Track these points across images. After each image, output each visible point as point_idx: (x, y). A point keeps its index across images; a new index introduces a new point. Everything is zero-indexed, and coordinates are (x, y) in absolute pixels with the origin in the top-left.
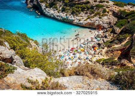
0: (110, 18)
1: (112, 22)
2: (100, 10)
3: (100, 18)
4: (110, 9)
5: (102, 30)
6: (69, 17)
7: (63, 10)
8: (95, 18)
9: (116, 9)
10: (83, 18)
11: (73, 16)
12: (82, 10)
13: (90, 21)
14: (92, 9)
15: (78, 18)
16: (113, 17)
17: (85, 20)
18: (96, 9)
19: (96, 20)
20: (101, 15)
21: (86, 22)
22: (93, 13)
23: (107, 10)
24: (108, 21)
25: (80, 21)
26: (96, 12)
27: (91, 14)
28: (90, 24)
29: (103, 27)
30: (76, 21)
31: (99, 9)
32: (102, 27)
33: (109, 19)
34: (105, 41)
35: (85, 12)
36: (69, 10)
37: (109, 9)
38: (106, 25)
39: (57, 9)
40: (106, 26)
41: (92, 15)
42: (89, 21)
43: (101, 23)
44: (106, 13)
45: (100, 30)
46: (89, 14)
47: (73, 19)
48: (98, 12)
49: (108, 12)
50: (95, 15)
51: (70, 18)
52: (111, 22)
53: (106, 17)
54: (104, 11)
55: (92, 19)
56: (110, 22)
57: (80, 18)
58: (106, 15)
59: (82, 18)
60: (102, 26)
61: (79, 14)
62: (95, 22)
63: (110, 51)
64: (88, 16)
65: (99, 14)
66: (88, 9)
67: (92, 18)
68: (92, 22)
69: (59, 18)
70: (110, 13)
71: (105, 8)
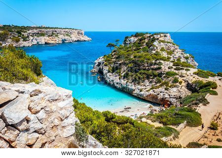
0: (181, 90)
1: (183, 96)
2: (169, 79)
3: (166, 89)
4: (185, 78)
5: (168, 107)
6: (129, 85)
7: (125, 77)
8: (160, 89)
9: (194, 79)
11: (135, 84)
12: (146, 77)
13: (153, 93)
14: (160, 77)
15: (139, 87)
16: (186, 90)
17: (147, 91)
18: (164, 77)
19: (161, 92)
20: (169, 85)
21: (148, 93)
22: (159, 82)
23: (180, 79)
24: (178, 94)
25: (141, 91)
26: (164, 81)
27: (156, 83)
29: (170, 102)
30: (137, 92)
31: (168, 78)
33: (180, 92)
35: (150, 80)
37: (183, 78)
38: (174, 99)
39: (119, 75)
40: (174, 101)
41: (158, 85)
42: (151, 92)
44: (178, 84)
46: (154, 83)
47: (133, 87)
48: (167, 81)
49: (180, 83)
50: (161, 86)
51: (130, 87)
52: (181, 96)
53: (175, 89)
54: (176, 81)
55: (156, 90)
57: (142, 87)
58: (176, 86)
59: (144, 87)
60: (168, 101)
61: (143, 82)
62: (158, 94)
64: (152, 86)
65: (166, 84)
66: (155, 76)
67: (156, 88)
68: (155, 94)
69: (118, 86)
70: (184, 84)
71: (177, 76)
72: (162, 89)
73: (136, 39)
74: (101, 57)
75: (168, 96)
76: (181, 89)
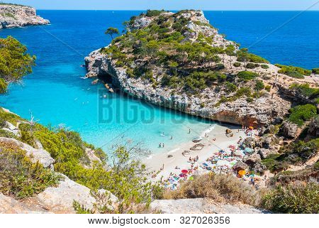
0: (273, 101)
1: (278, 109)
2: (247, 83)
3: (249, 101)
4: (272, 81)
5: (255, 129)
6: (177, 98)
7: (165, 83)
8: (239, 102)
9: (286, 81)
10: (209, 100)
11: (189, 96)
12: (207, 83)
13: (226, 108)
14: (231, 81)
15: (198, 100)
16: (281, 99)
17: (216, 106)
18: (239, 81)
19: (240, 106)
20: (252, 94)
21: (216, 110)
22: (233, 89)
23: (265, 83)
24: (269, 108)
25: (202, 107)
26: (239, 88)
27: (227, 92)
28: (226, 114)
29: (259, 121)
30: (194, 108)
31: (245, 82)
32: (256, 122)
33: (271, 103)
34: (265, 156)
35: (215, 87)
36: (178, 82)
37: (269, 81)
38: (264, 116)
39: (151, 81)
40: (264, 119)
41: (231, 94)
42: (223, 107)
43: (252, 112)
44: (264, 91)
45: (251, 129)
46: (223, 92)
47: (187, 101)
48: (245, 87)
49: (268, 89)
50: (239, 95)
51: (180, 101)
52: (276, 110)
53: (263, 100)
54: (259, 86)
55: (232, 104)
56: (273, 112)
57: (204, 100)
58: (263, 95)
60: (255, 119)
61: (202, 92)
62: (238, 110)
63: (278, 181)
64: (221, 97)
65: (246, 92)
66: (221, 81)
67: (230, 100)
68: (232, 109)
69: (155, 100)
70: (273, 90)
71: (260, 79)
72: (241, 101)
73: (150, 21)
74: (96, 51)
75: (255, 113)
76: (272, 98)
